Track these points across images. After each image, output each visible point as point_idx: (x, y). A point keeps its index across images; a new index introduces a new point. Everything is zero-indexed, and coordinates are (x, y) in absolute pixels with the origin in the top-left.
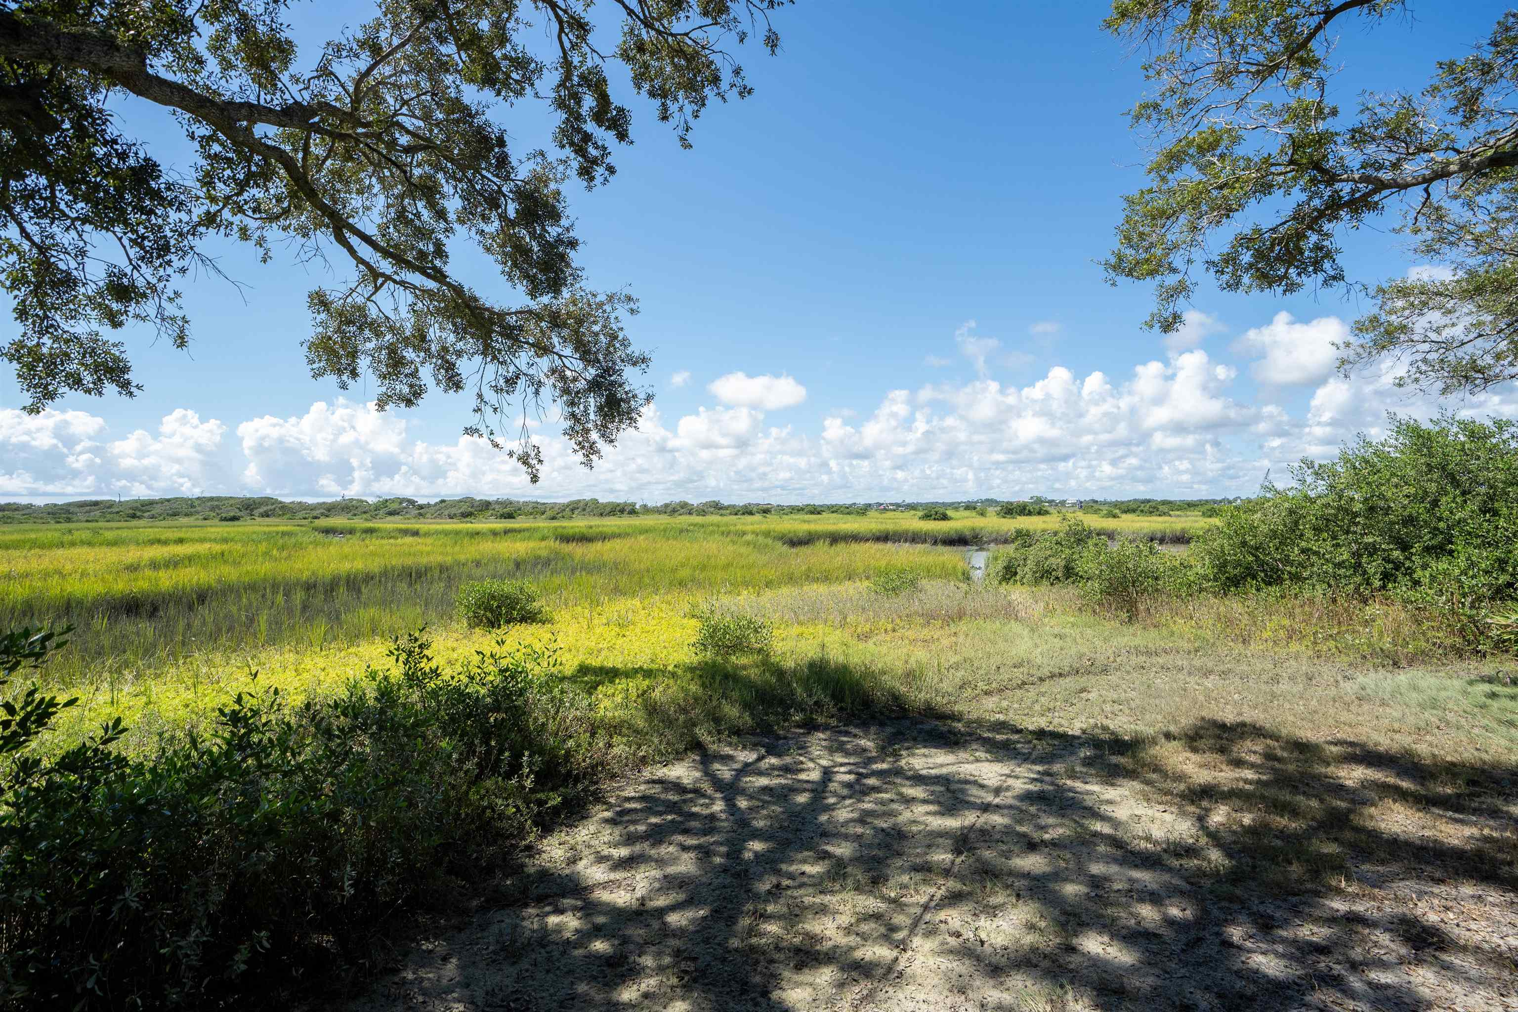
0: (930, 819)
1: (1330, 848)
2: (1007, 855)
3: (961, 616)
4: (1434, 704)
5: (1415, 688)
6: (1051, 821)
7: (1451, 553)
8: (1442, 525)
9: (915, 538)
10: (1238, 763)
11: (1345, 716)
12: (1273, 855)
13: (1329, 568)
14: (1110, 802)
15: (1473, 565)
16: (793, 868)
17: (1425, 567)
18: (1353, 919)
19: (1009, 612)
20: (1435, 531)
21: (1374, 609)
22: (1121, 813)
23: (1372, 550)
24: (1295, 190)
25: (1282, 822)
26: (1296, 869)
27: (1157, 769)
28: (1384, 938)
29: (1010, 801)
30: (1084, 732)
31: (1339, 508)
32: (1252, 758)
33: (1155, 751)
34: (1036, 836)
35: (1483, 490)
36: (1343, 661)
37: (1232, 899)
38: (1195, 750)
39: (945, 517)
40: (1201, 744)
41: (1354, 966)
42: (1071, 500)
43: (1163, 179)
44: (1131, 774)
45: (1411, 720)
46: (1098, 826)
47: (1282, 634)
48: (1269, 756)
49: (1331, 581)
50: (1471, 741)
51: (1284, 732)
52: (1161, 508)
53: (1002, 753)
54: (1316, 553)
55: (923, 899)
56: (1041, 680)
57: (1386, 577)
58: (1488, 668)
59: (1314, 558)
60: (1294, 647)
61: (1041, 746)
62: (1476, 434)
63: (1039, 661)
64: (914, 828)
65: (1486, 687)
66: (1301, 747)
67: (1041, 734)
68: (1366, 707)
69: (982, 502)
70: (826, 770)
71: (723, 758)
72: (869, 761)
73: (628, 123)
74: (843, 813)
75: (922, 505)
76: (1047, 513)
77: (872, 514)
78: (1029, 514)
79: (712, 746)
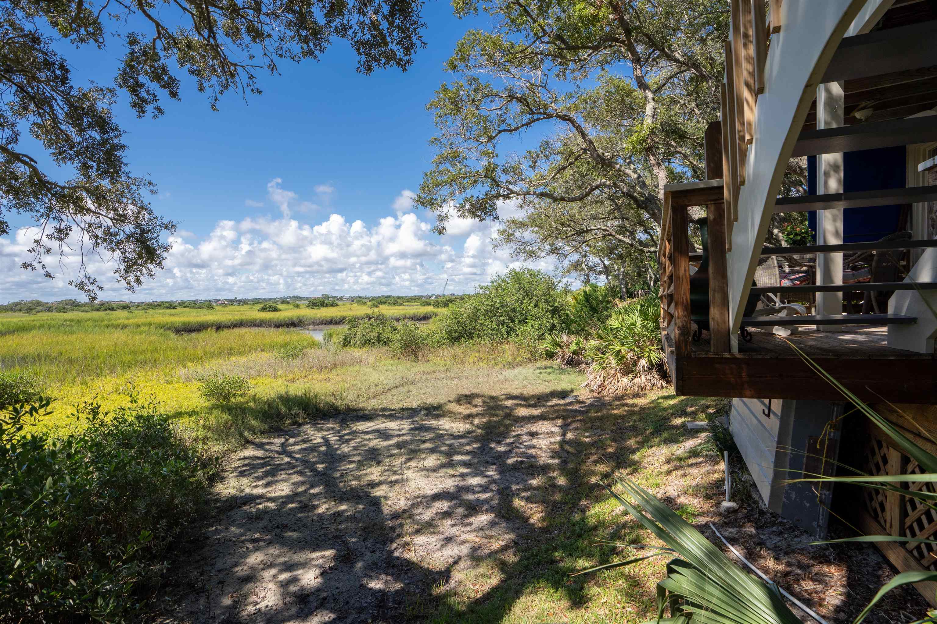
0: (382, 443)
1: (508, 422)
2: (418, 445)
3: (336, 366)
4: (526, 378)
5: (520, 374)
6: (425, 434)
7: (526, 323)
8: (524, 312)
9: (261, 324)
10: (476, 406)
11: (502, 386)
12: (494, 427)
13: (489, 331)
14: (441, 425)
15: (533, 327)
16: (343, 468)
17: (520, 329)
18: (518, 435)
19: (357, 362)
20: (522, 314)
21: (505, 347)
22: (447, 426)
23: (503, 322)
24: (486, 185)
25: (494, 419)
26: (502, 429)
27: (452, 413)
28: (525, 437)
29: (407, 432)
30: (418, 406)
31: (492, 306)
32: (479, 404)
33: (448, 407)
34: (423, 439)
35: (535, 298)
36: (498, 368)
37: (488, 439)
38: (461, 405)
39: (276, 310)
40: (462, 402)
41: (521, 444)
42: (347, 296)
43: (438, 167)
44: (443, 416)
45: (521, 384)
46: (441, 432)
47: (476, 360)
48: (484, 402)
49: (491, 337)
50: (537, 388)
51: (486, 394)
52: (399, 300)
53: (392, 419)
54: (485, 325)
55: (399, 462)
56: (389, 390)
57: (508, 333)
58: (538, 364)
59: (484, 328)
60: (481, 364)
61: (406, 414)
62: (533, 275)
63: (385, 382)
64: (379, 447)
65: (538, 371)
66: (492, 398)
67: (402, 409)
68: (508, 383)
69: (290, 298)
70: (323, 438)
71: (268, 444)
72: (339, 431)
73: (177, 88)
74: (346, 449)
75: (249, 300)
76: (337, 305)
77: (218, 308)
78: (327, 306)
79: (257, 440)
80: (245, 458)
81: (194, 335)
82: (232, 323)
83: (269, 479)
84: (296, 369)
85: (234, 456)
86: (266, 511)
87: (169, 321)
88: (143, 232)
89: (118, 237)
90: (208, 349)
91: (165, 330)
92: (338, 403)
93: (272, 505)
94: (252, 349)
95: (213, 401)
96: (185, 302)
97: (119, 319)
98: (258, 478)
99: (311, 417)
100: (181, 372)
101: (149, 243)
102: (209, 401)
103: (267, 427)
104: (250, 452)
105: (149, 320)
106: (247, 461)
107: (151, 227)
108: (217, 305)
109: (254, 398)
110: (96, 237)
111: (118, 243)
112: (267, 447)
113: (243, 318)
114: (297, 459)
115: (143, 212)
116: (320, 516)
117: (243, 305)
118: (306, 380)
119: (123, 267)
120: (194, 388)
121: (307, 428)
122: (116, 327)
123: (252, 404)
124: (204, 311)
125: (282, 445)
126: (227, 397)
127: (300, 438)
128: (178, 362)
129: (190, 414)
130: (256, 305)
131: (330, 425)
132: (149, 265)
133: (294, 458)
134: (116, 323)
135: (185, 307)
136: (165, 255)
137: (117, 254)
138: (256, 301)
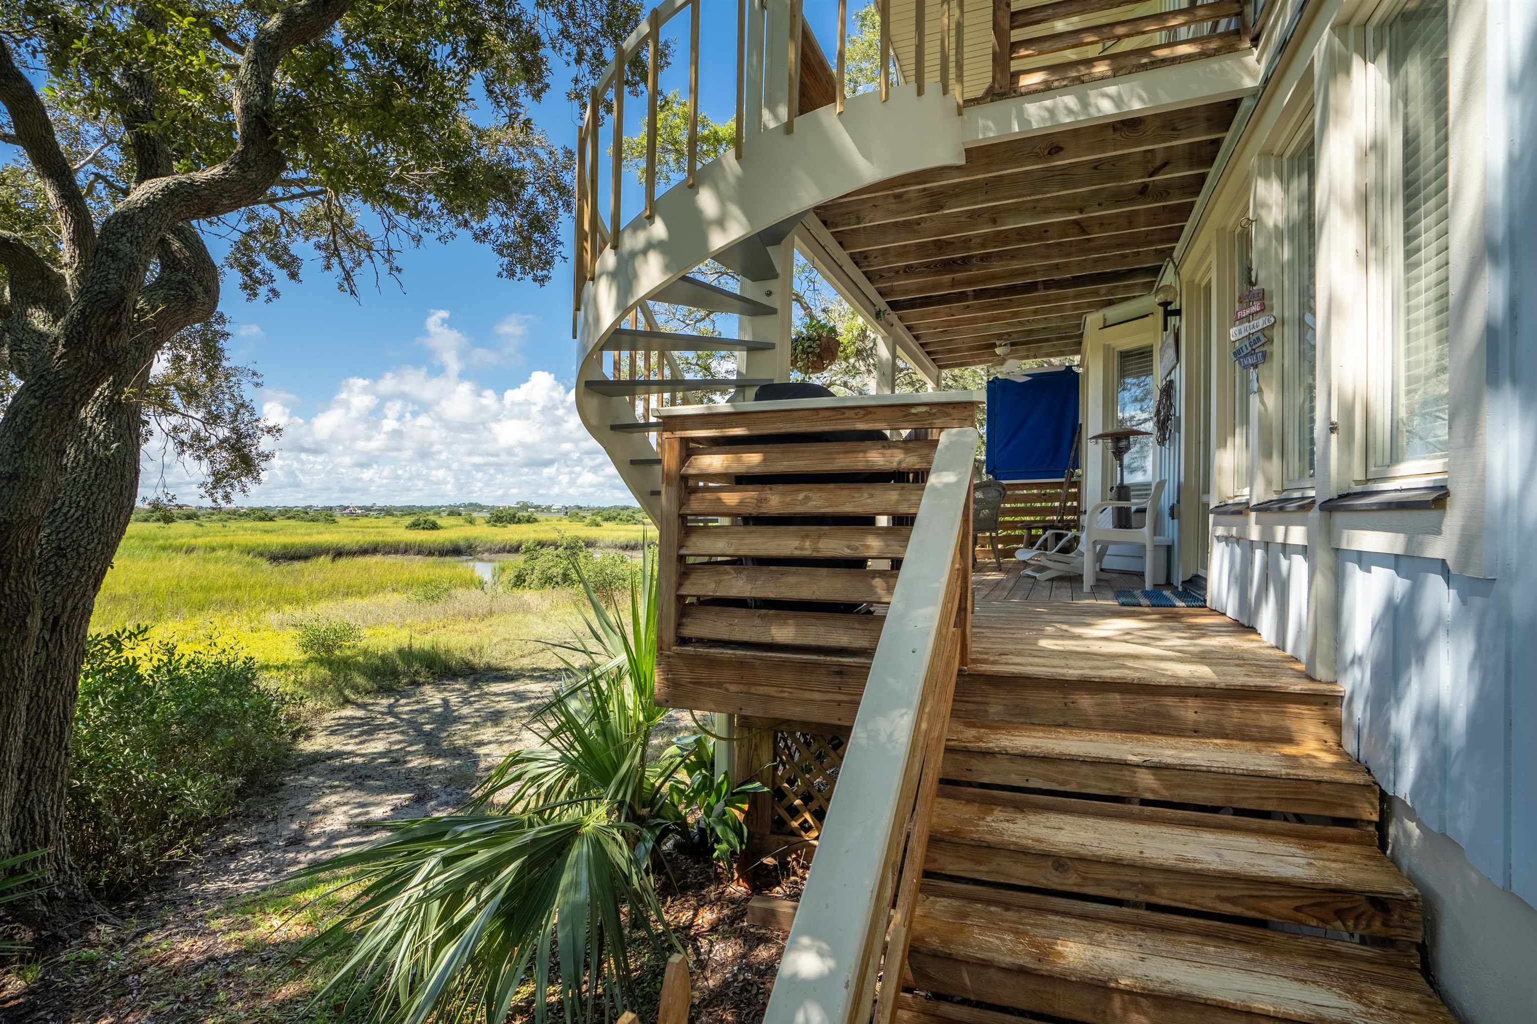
0: (512, 705)
3: (491, 613)
9: (403, 549)
16: (453, 729)
19: (526, 609)
29: (547, 695)
39: (434, 527)
42: (557, 505)
53: (539, 680)
55: (521, 724)
61: (560, 675)
63: (551, 637)
64: (507, 709)
69: (465, 506)
70: (443, 699)
71: (373, 704)
72: (466, 693)
73: (299, 268)
74: (465, 710)
75: (396, 509)
76: (536, 520)
77: (343, 521)
78: (519, 521)
79: (360, 701)
80: (340, 718)
81: (298, 565)
82: (361, 547)
83: (364, 737)
84: (433, 617)
85: (327, 716)
86: (352, 765)
87: (262, 542)
88: (240, 437)
89: (208, 443)
90: (316, 585)
91: (255, 556)
92: (476, 661)
93: (359, 760)
94: (379, 588)
95: (311, 653)
96: (291, 509)
97: (182, 536)
98: (351, 737)
99: (436, 676)
100: (272, 617)
101: (246, 450)
102: (305, 652)
103: (375, 686)
104: (349, 712)
105: (229, 539)
106: (342, 721)
107: (251, 432)
108: (343, 515)
109: (365, 652)
110: (182, 443)
111: (208, 451)
112: (371, 708)
113: (379, 539)
114: (402, 720)
115: (242, 411)
116: (410, 770)
117: (384, 517)
118: (443, 631)
119: (211, 479)
120: (288, 638)
121: (428, 689)
122: (178, 549)
123: (361, 659)
124: (320, 526)
125: (390, 706)
126: (329, 649)
127: (414, 699)
128: (270, 603)
129: (278, 669)
130: (407, 518)
131: (457, 686)
132: (243, 479)
133: (399, 718)
134: (178, 542)
135: (289, 518)
136: (263, 465)
137: (205, 464)
138: (408, 511)
